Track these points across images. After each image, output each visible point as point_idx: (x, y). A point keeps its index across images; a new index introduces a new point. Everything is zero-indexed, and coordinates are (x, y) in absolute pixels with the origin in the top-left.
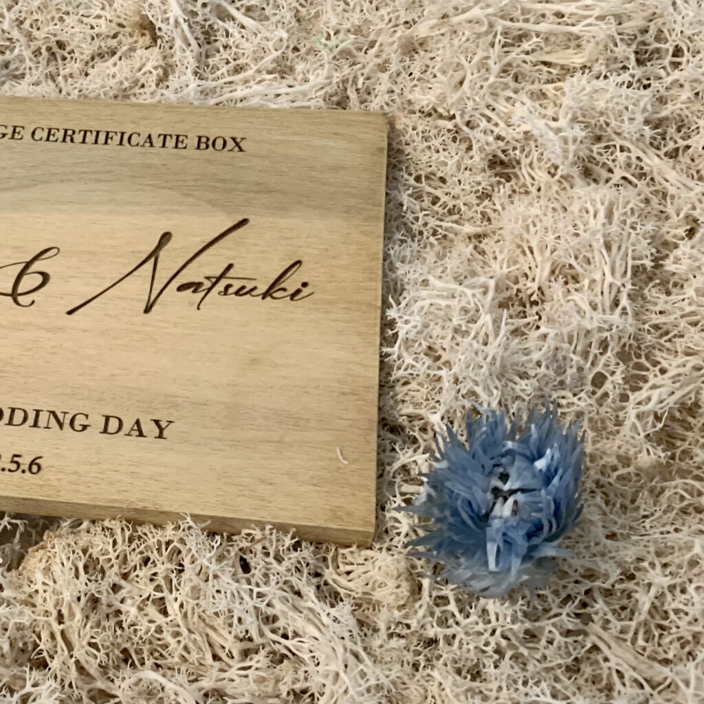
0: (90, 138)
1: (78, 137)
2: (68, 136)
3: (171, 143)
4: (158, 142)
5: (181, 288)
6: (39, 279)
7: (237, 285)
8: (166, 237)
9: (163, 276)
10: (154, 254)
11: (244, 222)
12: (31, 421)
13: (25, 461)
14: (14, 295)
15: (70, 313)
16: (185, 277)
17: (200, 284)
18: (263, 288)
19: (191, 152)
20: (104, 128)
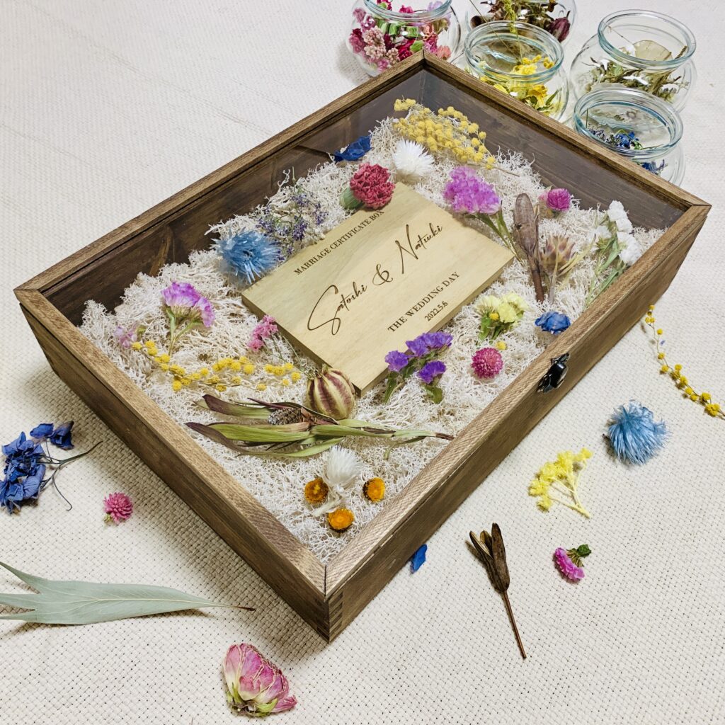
0: (346, 237)
1: (343, 239)
2: (340, 241)
3: (365, 224)
4: (362, 226)
5: (417, 248)
6: (386, 273)
7: (426, 238)
8: (397, 242)
9: (409, 250)
10: (401, 247)
11: (407, 226)
12: (430, 298)
13: (441, 305)
14: (386, 281)
15: (403, 273)
16: (414, 245)
17: (419, 245)
18: (432, 235)
19: (373, 222)
20: (346, 233)
